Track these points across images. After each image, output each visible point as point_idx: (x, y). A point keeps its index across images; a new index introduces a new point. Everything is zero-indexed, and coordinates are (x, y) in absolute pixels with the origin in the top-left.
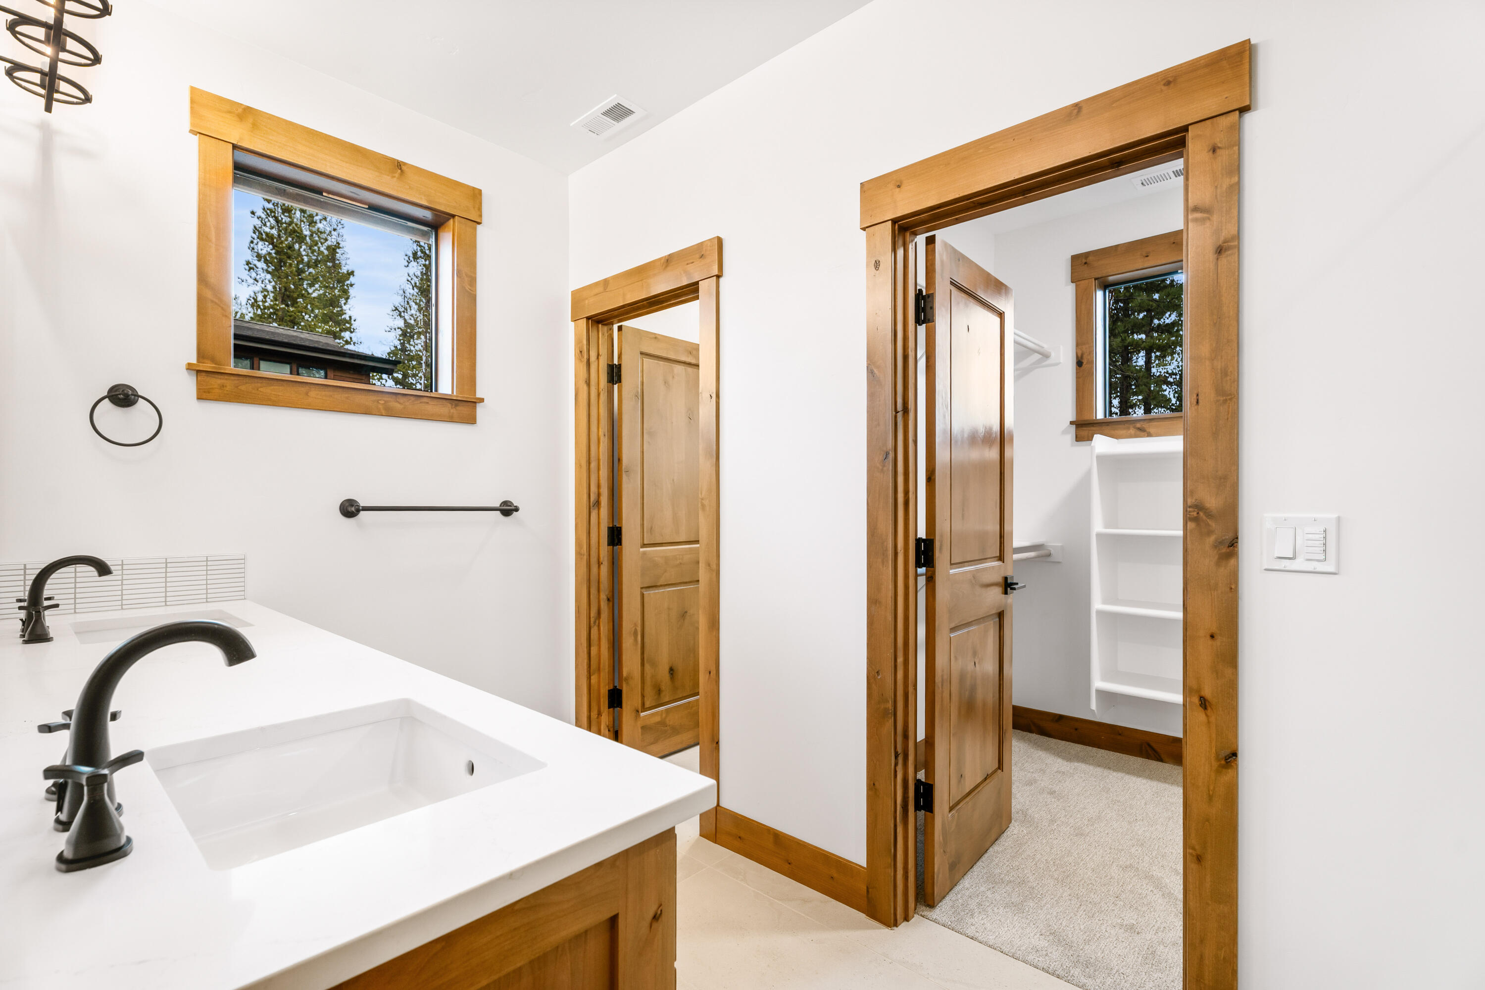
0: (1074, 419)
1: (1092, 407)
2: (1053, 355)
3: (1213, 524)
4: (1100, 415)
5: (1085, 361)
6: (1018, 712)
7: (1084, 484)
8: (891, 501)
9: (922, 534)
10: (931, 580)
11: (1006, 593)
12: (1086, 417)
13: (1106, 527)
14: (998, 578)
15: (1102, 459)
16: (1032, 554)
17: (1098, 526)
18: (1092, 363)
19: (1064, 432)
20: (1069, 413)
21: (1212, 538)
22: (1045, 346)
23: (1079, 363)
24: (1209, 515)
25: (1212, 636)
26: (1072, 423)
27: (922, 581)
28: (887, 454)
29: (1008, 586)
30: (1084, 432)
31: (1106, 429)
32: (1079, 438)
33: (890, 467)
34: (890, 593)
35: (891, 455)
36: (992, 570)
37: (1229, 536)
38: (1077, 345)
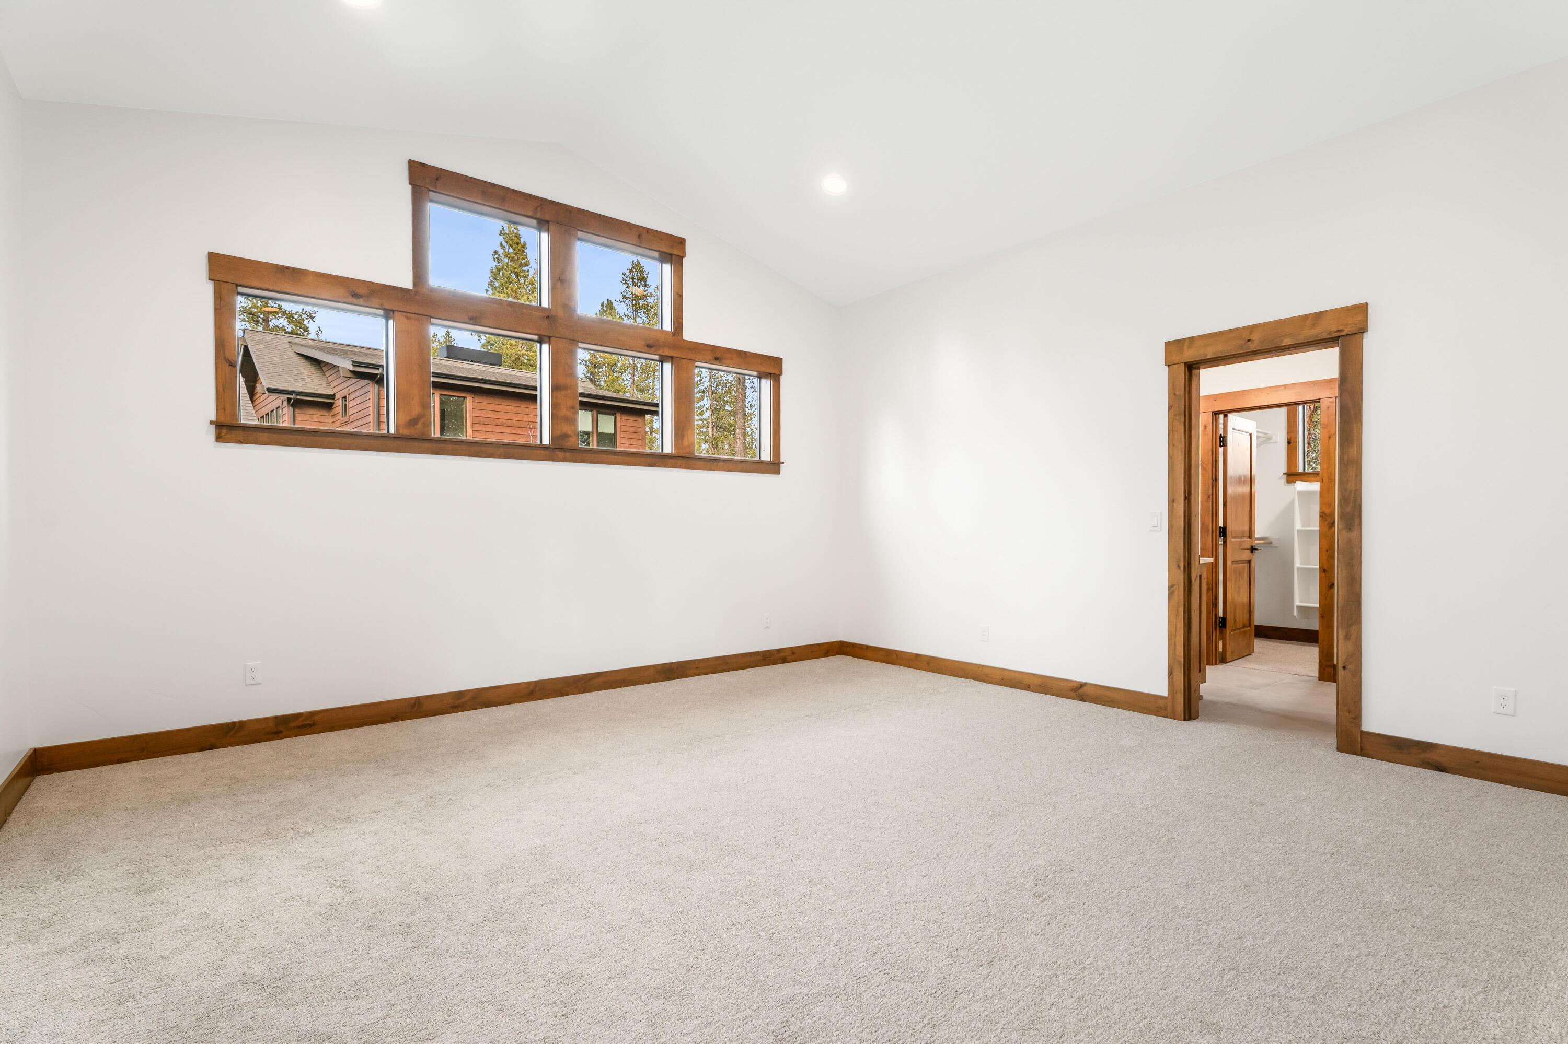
0: (1286, 472)
1: (1296, 465)
2: (1274, 437)
3: (1327, 518)
4: (1301, 470)
5: (1292, 442)
6: (1257, 627)
7: (1291, 507)
8: (1211, 513)
9: (1221, 524)
10: (1225, 542)
11: (1252, 552)
12: (1293, 471)
13: (1303, 527)
14: (1248, 546)
15: (1300, 493)
16: (1262, 541)
17: (1298, 526)
18: (1296, 442)
19: (1280, 478)
20: (1284, 469)
21: (1327, 522)
22: (1269, 432)
23: (1289, 443)
24: (1326, 515)
25: (1327, 551)
26: (1284, 474)
27: (1221, 542)
28: (1209, 496)
29: (1253, 549)
30: (1291, 478)
31: (1304, 477)
32: (1288, 482)
33: (1211, 500)
34: (1211, 546)
35: (1211, 496)
36: (1247, 543)
37: (1333, 521)
38: (1288, 433)
